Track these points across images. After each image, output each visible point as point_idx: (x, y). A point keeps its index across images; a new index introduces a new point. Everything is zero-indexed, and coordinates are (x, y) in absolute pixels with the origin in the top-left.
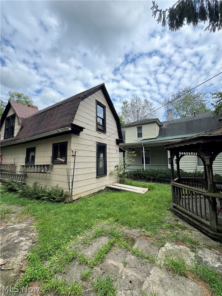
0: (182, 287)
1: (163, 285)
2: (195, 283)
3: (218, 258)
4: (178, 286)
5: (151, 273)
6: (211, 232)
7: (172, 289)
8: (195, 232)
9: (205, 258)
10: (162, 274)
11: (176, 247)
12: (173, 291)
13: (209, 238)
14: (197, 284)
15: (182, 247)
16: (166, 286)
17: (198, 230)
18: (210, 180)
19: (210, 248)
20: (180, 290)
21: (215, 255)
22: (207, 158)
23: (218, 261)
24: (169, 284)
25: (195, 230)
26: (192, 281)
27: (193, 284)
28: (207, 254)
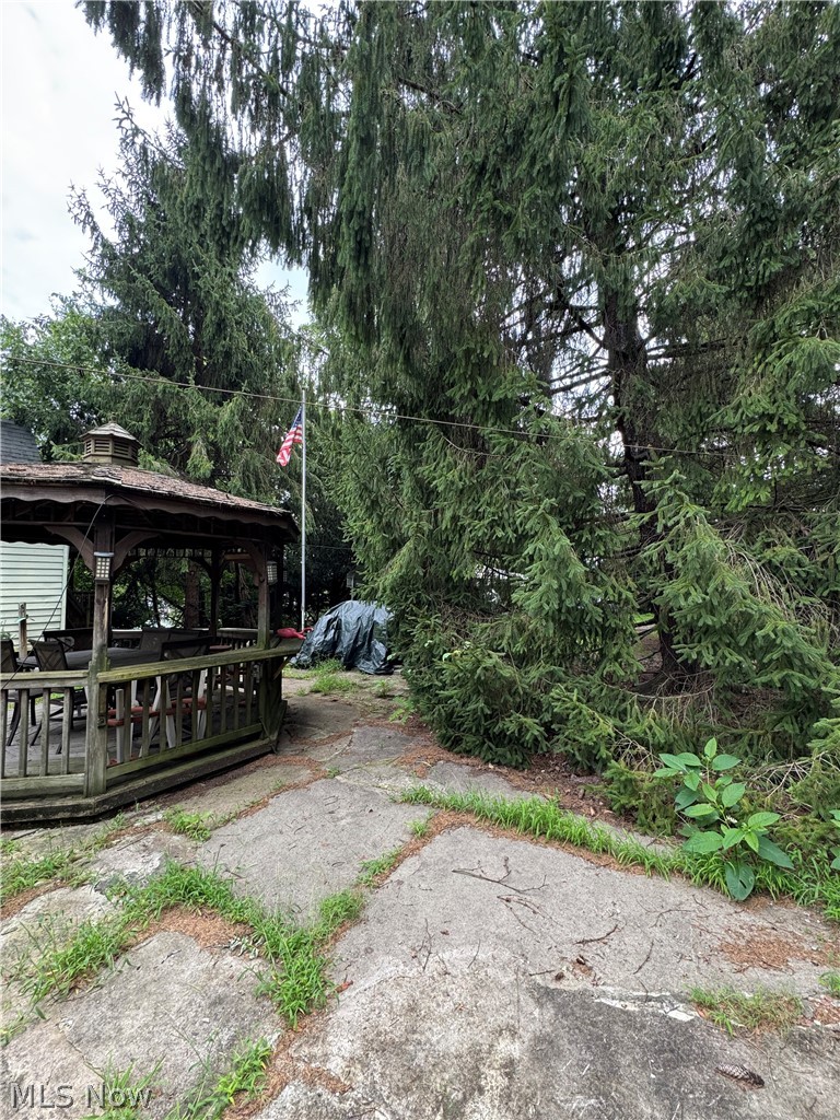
0: (145, 976)
1: (94, 1040)
2: (158, 935)
3: (142, 848)
4: (131, 986)
5: (20, 1072)
6: (91, 801)
7: (127, 1013)
8: (24, 839)
9: (121, 872)
10: (61, 1026)
11: (15, 921)
12: (134, 1012)
13: (80, 827)
14: (163, 933)
15: (36, 906)
16: (108, 1027)
17: (27, 829)
18: (102, 629)
19: (106, 844)
20: (144, 986)
21: (132, 848)
22: (102, 557)
23: (149, 854)
24: (109, 1013)
25: (18, 834)
26: (148, 941)
27: (154, 943)
28: (116, 859)
